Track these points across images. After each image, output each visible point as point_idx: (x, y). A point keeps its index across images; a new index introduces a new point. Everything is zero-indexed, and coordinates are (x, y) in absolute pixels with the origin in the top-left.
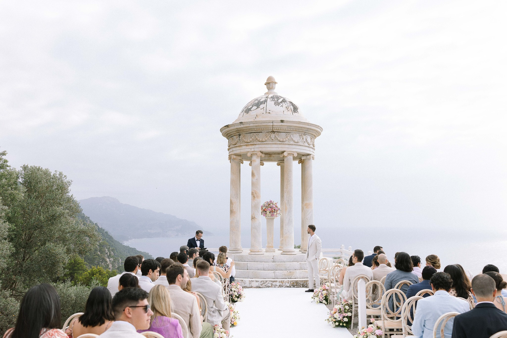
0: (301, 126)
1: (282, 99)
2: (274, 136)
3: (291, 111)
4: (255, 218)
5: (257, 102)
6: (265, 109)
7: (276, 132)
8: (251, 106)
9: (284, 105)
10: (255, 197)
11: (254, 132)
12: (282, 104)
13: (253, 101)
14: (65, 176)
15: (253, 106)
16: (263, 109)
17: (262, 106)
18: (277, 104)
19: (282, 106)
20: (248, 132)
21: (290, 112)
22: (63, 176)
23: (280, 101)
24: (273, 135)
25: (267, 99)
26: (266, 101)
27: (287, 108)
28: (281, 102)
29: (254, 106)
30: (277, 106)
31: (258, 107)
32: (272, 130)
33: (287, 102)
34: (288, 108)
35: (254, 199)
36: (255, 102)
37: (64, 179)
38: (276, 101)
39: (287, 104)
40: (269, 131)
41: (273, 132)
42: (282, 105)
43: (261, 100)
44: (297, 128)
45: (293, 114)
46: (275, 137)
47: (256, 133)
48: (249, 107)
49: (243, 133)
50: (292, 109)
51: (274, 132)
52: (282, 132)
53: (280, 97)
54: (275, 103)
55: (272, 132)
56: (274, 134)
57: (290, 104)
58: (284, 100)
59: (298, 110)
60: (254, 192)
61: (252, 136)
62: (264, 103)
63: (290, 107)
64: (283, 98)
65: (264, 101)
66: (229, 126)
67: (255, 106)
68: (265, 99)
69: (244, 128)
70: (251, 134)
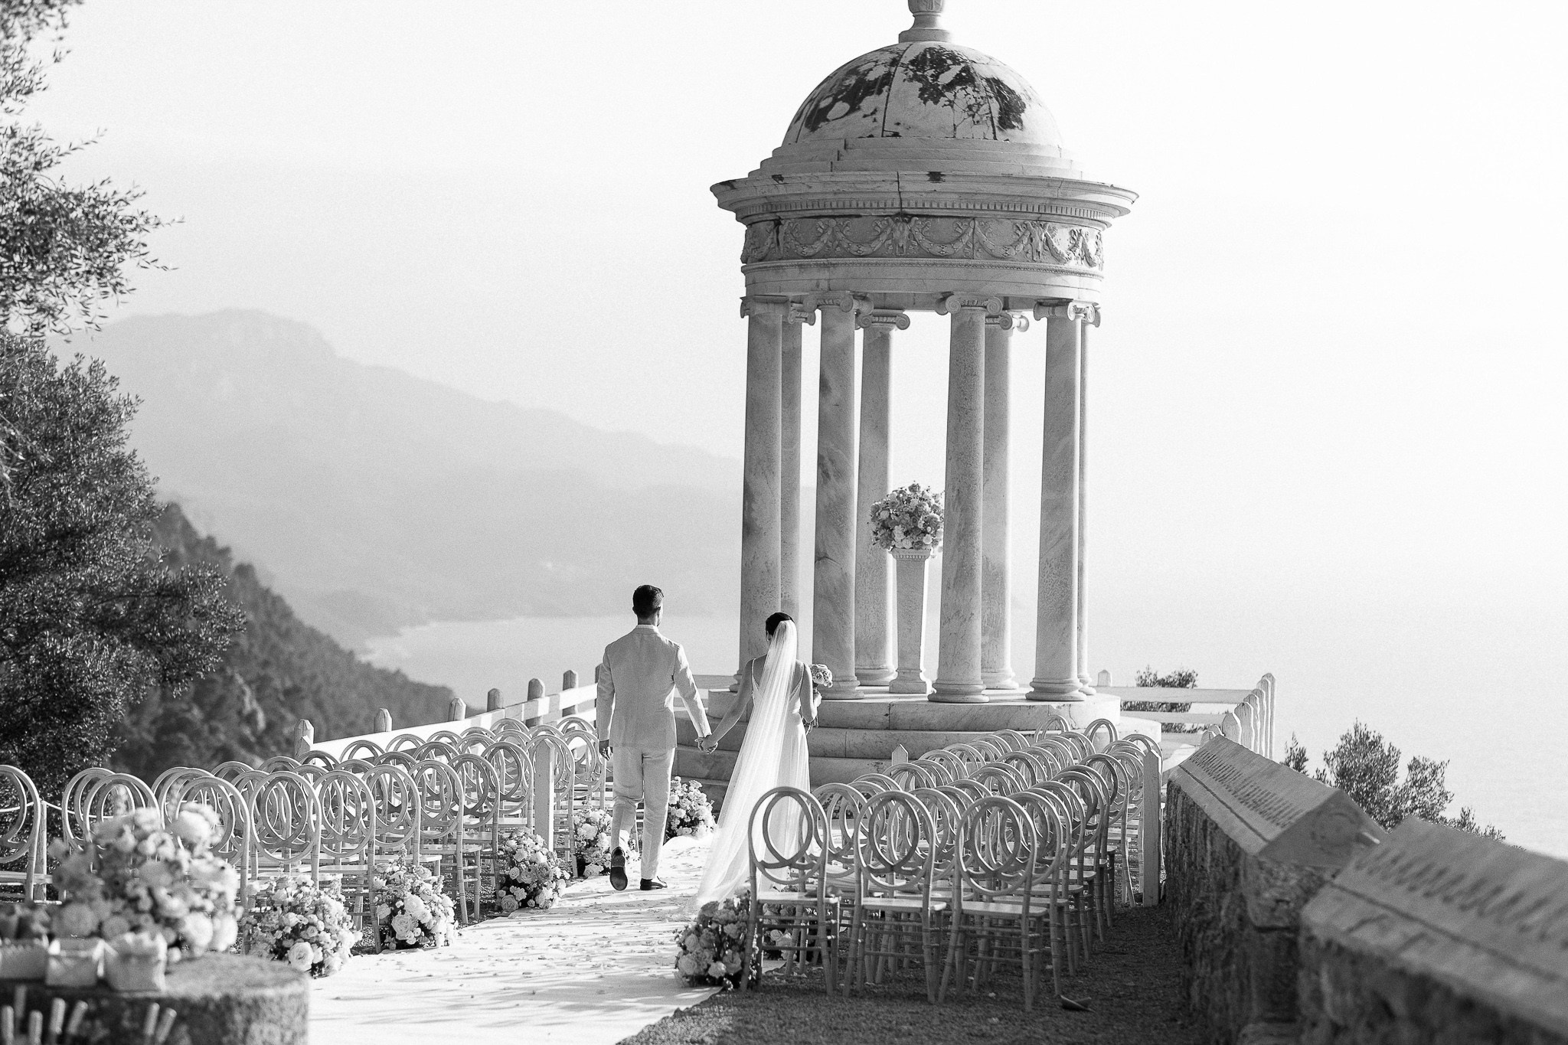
0: (1018, 190)
1: (956, 70)
2: (906, 233)
3: (990, 123)
4: (830, 556)
5: (852, 81)
6: (879, 116)
7: (917, 216)
8: (830, 100)
9: (963, 96)
10: (828, 476)
11: (830, 212)
12: (949, 95)
13: (841, 75)
14: (113, 379)
15: (835, 101)
16: (874, 116)
17: (868, 103)
18: (931, 93)
19: (951, 103)
20: (808, 213)
21: (986, 129)
22: (106, 378)
23: (946, 78)
24: (902, 231)
25: (893, 69)
26: (887, 79)
27: (970, 113)
28: (950, 86)
29: (839, 100)
30: (930, 102)
31: (854, 108)
32: (899, 210)
33: (978, 81)
34: (974, 109)
35: (825, 483)
36: (847, 82)
37: (107, 388)
38: (930, 79)
39: (976, 95)
40: (889, 212)
41: (904, 217)
42: (952, 99)
43: (871, 77)
44: (999, 198)
45: (995, 138)
46: (912, 236)
47: (837, 219)
48: (823, 104)
49: (790, 213)
50: (996, 114)
51: (906, 215)
52: (942, 217)
53: (949, 62)
54: (923, 91)
55: (897, 214)
56: (907, 227)
57: (988, 89)
58: (964, 74)
59: (1023, 116)
60: (825, 454)
61: (821, 231)
62: (880, 92)
63: (985, 107)
64: (963, 65)
65: (879, 81)
66: (736, 185)
67: (844, 99)
68: (887, 69)
69: (792, 199)
70: (820, 222)
